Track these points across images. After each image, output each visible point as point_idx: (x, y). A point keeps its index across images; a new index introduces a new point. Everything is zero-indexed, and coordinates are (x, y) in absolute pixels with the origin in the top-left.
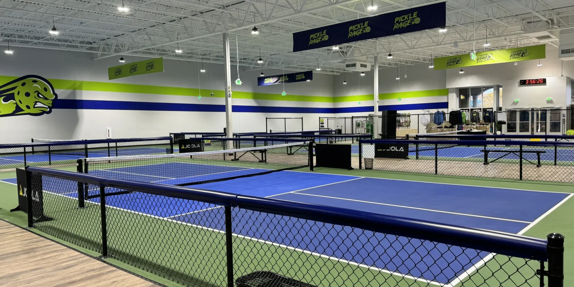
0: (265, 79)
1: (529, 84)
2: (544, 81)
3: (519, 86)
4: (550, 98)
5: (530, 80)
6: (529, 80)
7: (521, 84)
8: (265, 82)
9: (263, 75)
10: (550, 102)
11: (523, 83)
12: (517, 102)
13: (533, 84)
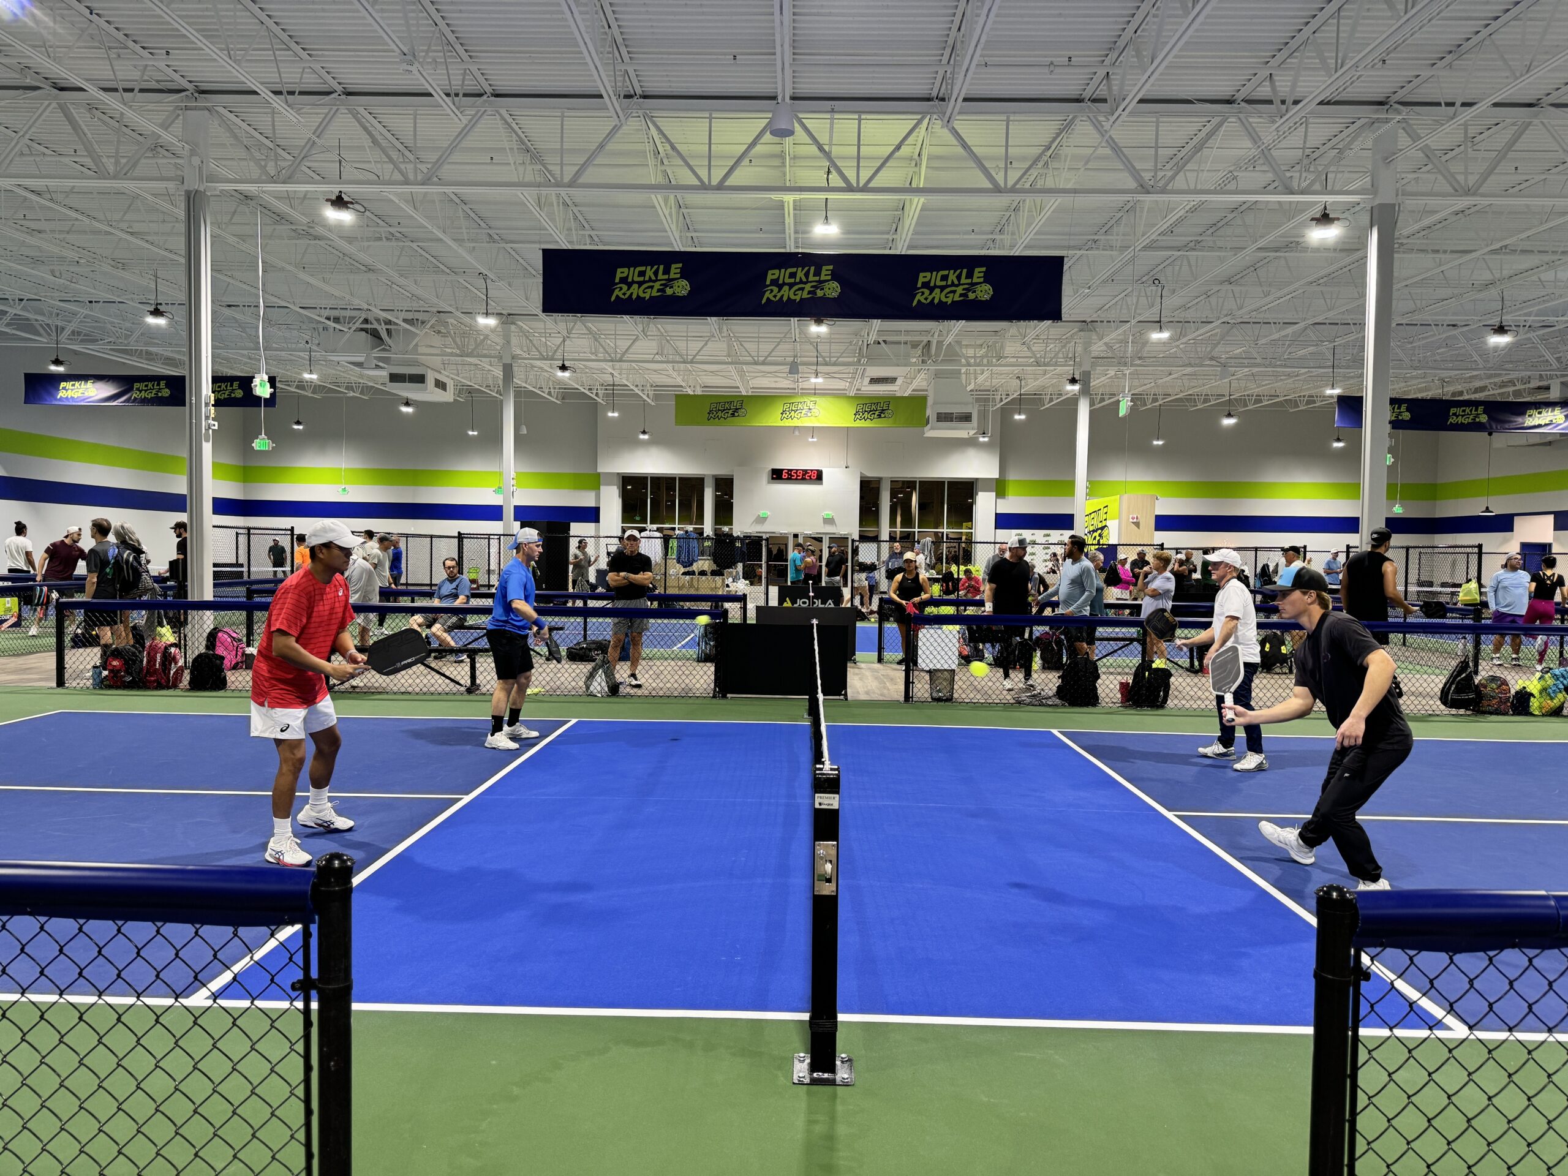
0: (63, 385)
1: (788, 479)
2: (818, 477)
3: (769, 483)
4: (828, 514)
5: (791, 470)
6: (789, 470)
7: (773, 478)
8: (62, 394)
9: (61, 369)
10: (829, 521)
11: (777, 475)
12: (765, 519)
13: (796, 479)
